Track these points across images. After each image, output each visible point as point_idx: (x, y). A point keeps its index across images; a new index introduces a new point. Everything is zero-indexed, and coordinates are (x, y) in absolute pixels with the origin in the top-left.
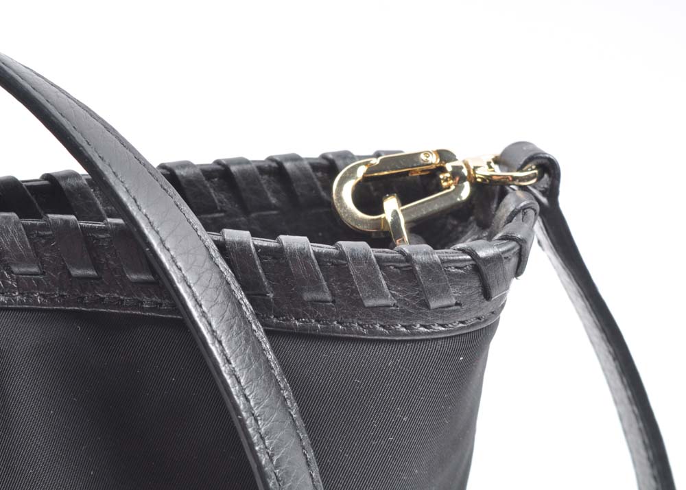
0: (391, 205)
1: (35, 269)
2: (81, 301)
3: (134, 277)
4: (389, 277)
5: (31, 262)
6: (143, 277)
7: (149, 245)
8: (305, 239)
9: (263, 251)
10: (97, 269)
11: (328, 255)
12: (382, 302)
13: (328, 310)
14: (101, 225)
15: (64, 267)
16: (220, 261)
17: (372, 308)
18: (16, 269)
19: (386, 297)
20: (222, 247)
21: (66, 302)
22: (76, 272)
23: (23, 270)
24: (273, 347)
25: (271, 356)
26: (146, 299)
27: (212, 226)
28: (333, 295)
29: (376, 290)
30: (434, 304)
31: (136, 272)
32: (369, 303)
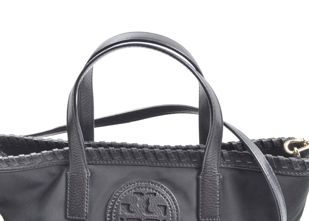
0: (296, 149)
1: (230, 161)
2: (237, 166)
3: (249, 163)
4: (299, 164)
5: (229, 159)
6: (250, 163)
7: (256, 158)
8: (283, 157)
9: (275, 159)
10: (241, 161)
11: (288, 160)
12: (298, 169)
13: (287, 170)
14: (242, 152)
15: (235, 160)
16: (266, 160)
17: (296, 170)
18: (226, 160)
19: (299, 168)
20: (267, 158)
21: (235, 167)
22: (237, 161)
23: (227, 160)
24: (276, 177)
25: (276, 178)
26: (250, 167)
27: (264, 153)
28: (288, 167)
29: (297, 167)
30: (308, 170)
31: (249, 161)
32: (295, 169)
